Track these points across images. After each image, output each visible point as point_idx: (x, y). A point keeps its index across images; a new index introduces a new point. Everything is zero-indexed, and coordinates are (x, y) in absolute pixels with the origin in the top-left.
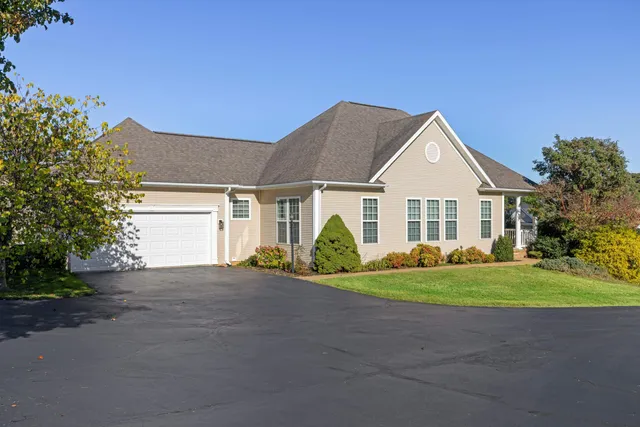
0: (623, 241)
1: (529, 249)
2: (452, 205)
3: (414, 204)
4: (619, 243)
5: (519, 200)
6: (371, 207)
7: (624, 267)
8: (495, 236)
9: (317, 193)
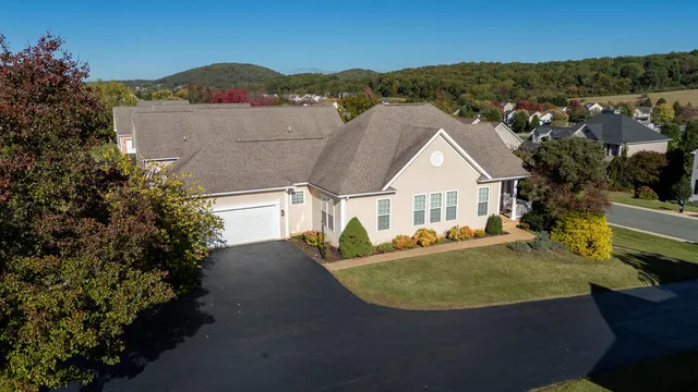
0: (586, 226)
1: (522, 220)
2: (453, 196)
3: (420, 199)
4: (582, 228)
5: (516, 183)
6: (385, 206)
7: (583, 248)
8: (489, 214)
9: (343, 201)
